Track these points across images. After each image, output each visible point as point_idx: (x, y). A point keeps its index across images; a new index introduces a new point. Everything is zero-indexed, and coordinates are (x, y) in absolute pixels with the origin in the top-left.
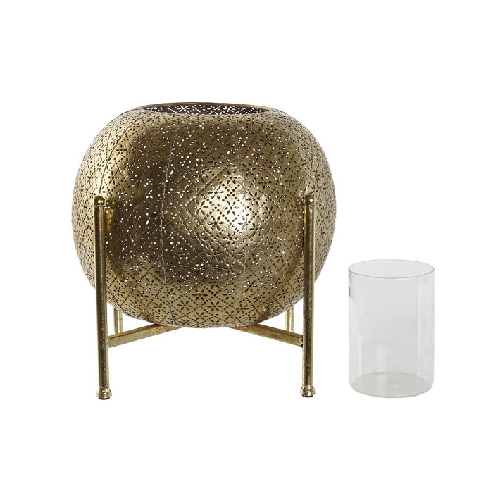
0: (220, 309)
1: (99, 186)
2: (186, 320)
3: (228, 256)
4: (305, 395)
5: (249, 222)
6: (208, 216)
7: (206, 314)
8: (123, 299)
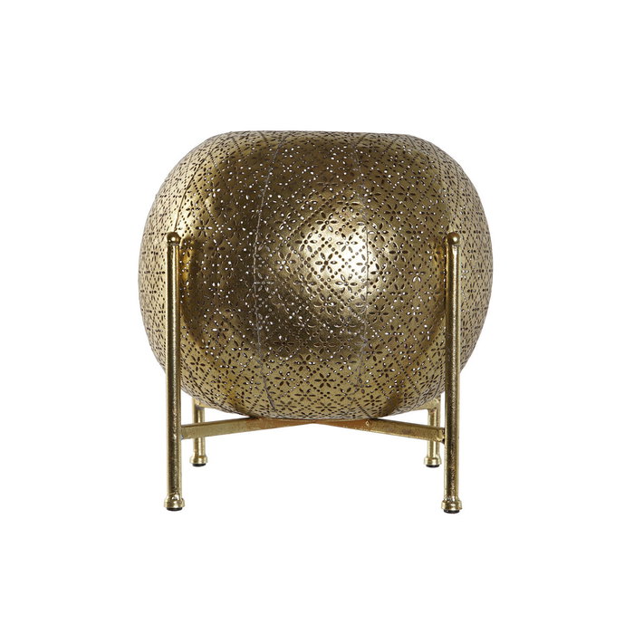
0: (332, 384)
1: (174, 223)
2: (286, 402)
3: (343, 308)
4: (448, 510)
5: (371, 263)
6: (316, 252)
7: (313, 392)
8: (202, 375)
